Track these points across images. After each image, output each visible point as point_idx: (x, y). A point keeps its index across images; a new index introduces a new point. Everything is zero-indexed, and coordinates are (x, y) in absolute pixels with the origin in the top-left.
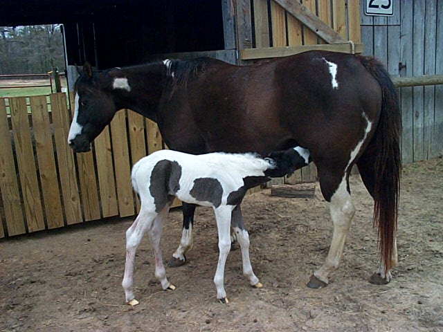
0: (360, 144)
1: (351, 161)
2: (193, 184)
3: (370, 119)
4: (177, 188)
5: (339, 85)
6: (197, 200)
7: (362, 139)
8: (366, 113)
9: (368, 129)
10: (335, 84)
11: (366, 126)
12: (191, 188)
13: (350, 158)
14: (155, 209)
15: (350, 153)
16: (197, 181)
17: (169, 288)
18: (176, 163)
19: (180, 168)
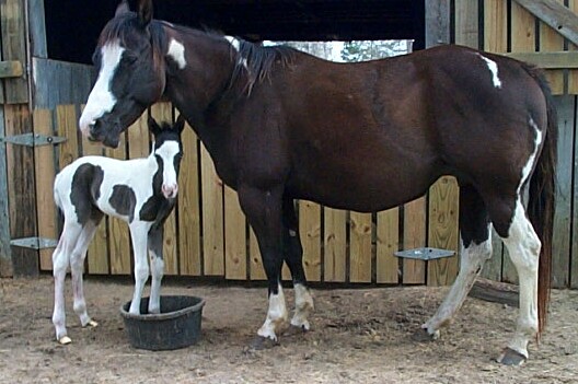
0: (532, 158)
1: (523, 181)
2: (112, 191)
3: (540, 129)
4: (98, 195)
5: (503, 85)
6: (117, 211)
7: (533, 152)
8: (535, 122)
9: (539, 140)
10: (497, 82)
11: (535, 137)
12: (110, 196)
13: (522, 177)
14: (76, 219)
15: (521, 169)
16: (115, 188)
17: (88, 324)
18: (99, 168)
19: (102, 173)
